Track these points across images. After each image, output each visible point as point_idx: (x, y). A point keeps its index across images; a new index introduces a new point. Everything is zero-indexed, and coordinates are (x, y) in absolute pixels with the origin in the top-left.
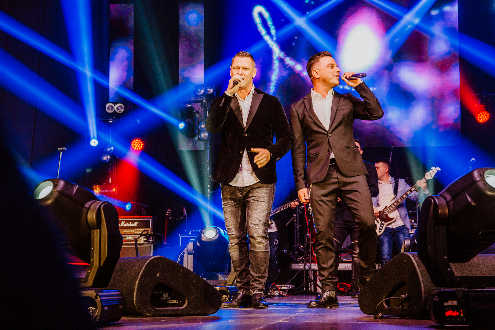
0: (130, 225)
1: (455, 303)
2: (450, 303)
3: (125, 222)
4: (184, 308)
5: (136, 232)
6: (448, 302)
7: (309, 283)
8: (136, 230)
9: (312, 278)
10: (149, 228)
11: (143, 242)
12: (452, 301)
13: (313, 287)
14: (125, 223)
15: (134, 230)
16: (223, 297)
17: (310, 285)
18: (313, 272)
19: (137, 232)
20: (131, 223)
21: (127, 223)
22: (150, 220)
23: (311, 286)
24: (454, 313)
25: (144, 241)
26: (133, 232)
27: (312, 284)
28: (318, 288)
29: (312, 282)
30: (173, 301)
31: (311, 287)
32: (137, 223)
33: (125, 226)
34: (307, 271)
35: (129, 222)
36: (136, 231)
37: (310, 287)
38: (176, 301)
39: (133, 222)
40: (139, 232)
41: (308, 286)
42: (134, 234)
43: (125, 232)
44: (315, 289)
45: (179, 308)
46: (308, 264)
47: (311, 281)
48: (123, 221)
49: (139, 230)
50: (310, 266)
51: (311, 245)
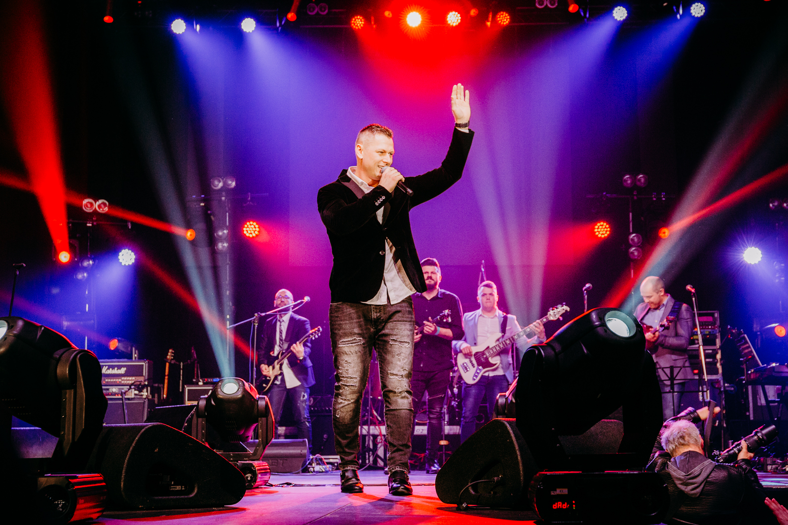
0: (115, 371)
1: (565, 491)
2: (558, 491)
3: (107, 367)
4: (192, 497)
5: (123, 382)
6: (556, 491)
7: (367, 454)
8: (123, 378)
9: (371, 447)
10: (142, 375)
11: (133, 396)
12: (561, 489)
13: (371, 459)
14: (108, 369)
15: (121, 379)
16: (248, 477)
17: (367, 456)
18: (371, 438)
19: (125, 382)
20: (116, 368)
21: (111, 369)
22: (143, 365)
23: (369, 457)
24: (564, 505)
25: (135, 394)
26: (120, 382)
27: (370, 454)
28: (379, 460)
29: (371, 452)
30: (177, 487)
31: (369, 459)
32: (125, 369)
33: (108, 373)
34: (365, 436)
35: (113, 367)
36: (123, 380)
37: (367, 458)
38: (182, 488)
39: (119, 367)
40: (128, 382)
41: (366, 457)
42: (120, 384)
43: (107, 382)
44: (375, 461)
45: (186, 497)
46: (366, 427)
47: (370, 450)
48: (104, 367)
49: (128, 378)
50: (369, 429)
51: (370, 399)
